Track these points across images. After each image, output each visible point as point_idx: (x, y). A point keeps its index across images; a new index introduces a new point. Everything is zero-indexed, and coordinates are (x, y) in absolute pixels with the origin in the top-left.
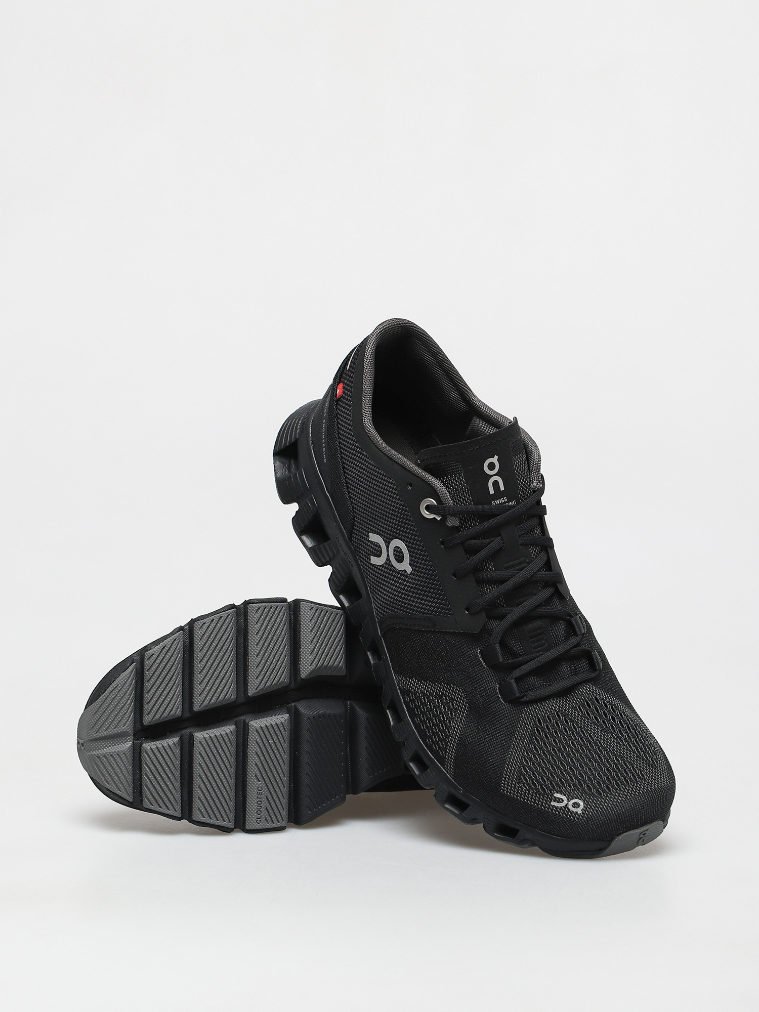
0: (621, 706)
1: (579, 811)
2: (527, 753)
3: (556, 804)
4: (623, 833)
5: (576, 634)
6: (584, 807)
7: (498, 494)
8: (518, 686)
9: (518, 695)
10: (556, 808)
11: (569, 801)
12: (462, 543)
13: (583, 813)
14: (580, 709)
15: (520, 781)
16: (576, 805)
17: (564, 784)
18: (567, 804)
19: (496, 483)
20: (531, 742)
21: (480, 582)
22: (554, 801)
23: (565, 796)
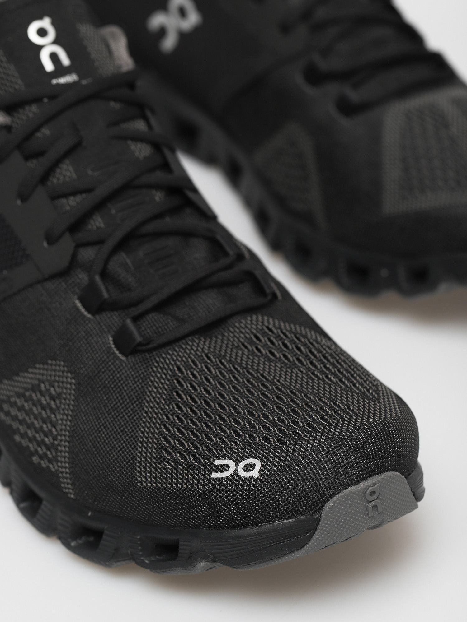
0: (312, 335)
1: (255, 473)
2: (168, 418)
3: (219, 475)
4: (334, 494)
5: (226, 254)
6: (262, 466)
7: (60, 70)
8: (139, 329)
9: (139, 339)
10: (220, 480)
11: (237, 465)
12: (19, 147)
13: (261, 475)
14: (246, 347)
15: (161, 460)
16: (249, 468)
17: (226, 445)
18: (236, 469)
19: (54, 57)
20: (172, 399)
21: (55, 197)
22: (216, 472)
23: (231, 459)
